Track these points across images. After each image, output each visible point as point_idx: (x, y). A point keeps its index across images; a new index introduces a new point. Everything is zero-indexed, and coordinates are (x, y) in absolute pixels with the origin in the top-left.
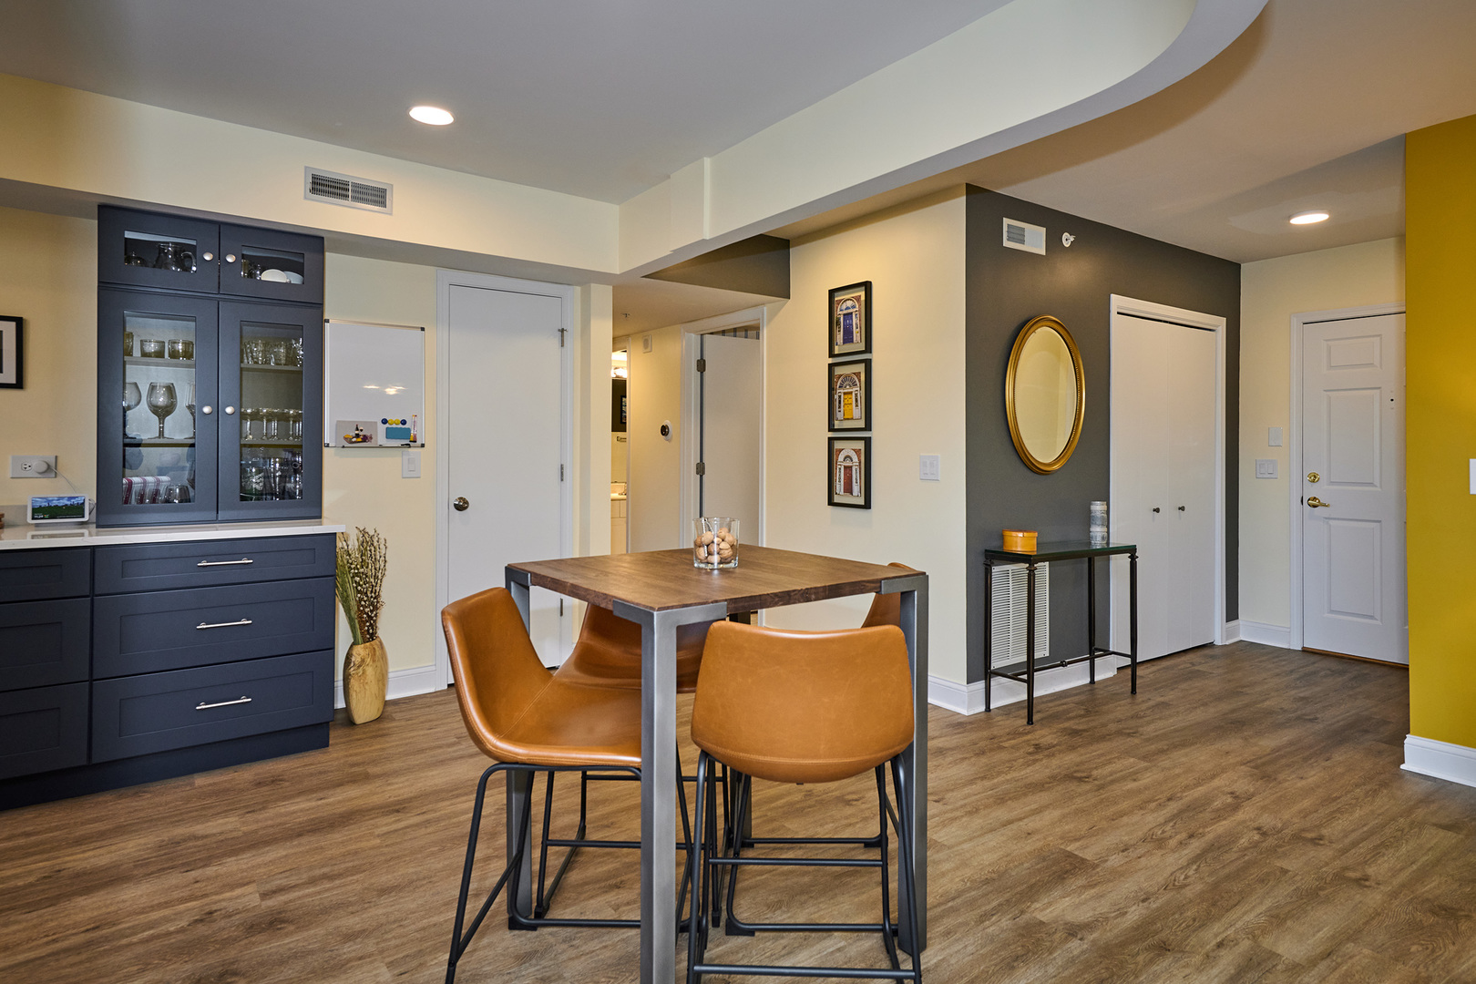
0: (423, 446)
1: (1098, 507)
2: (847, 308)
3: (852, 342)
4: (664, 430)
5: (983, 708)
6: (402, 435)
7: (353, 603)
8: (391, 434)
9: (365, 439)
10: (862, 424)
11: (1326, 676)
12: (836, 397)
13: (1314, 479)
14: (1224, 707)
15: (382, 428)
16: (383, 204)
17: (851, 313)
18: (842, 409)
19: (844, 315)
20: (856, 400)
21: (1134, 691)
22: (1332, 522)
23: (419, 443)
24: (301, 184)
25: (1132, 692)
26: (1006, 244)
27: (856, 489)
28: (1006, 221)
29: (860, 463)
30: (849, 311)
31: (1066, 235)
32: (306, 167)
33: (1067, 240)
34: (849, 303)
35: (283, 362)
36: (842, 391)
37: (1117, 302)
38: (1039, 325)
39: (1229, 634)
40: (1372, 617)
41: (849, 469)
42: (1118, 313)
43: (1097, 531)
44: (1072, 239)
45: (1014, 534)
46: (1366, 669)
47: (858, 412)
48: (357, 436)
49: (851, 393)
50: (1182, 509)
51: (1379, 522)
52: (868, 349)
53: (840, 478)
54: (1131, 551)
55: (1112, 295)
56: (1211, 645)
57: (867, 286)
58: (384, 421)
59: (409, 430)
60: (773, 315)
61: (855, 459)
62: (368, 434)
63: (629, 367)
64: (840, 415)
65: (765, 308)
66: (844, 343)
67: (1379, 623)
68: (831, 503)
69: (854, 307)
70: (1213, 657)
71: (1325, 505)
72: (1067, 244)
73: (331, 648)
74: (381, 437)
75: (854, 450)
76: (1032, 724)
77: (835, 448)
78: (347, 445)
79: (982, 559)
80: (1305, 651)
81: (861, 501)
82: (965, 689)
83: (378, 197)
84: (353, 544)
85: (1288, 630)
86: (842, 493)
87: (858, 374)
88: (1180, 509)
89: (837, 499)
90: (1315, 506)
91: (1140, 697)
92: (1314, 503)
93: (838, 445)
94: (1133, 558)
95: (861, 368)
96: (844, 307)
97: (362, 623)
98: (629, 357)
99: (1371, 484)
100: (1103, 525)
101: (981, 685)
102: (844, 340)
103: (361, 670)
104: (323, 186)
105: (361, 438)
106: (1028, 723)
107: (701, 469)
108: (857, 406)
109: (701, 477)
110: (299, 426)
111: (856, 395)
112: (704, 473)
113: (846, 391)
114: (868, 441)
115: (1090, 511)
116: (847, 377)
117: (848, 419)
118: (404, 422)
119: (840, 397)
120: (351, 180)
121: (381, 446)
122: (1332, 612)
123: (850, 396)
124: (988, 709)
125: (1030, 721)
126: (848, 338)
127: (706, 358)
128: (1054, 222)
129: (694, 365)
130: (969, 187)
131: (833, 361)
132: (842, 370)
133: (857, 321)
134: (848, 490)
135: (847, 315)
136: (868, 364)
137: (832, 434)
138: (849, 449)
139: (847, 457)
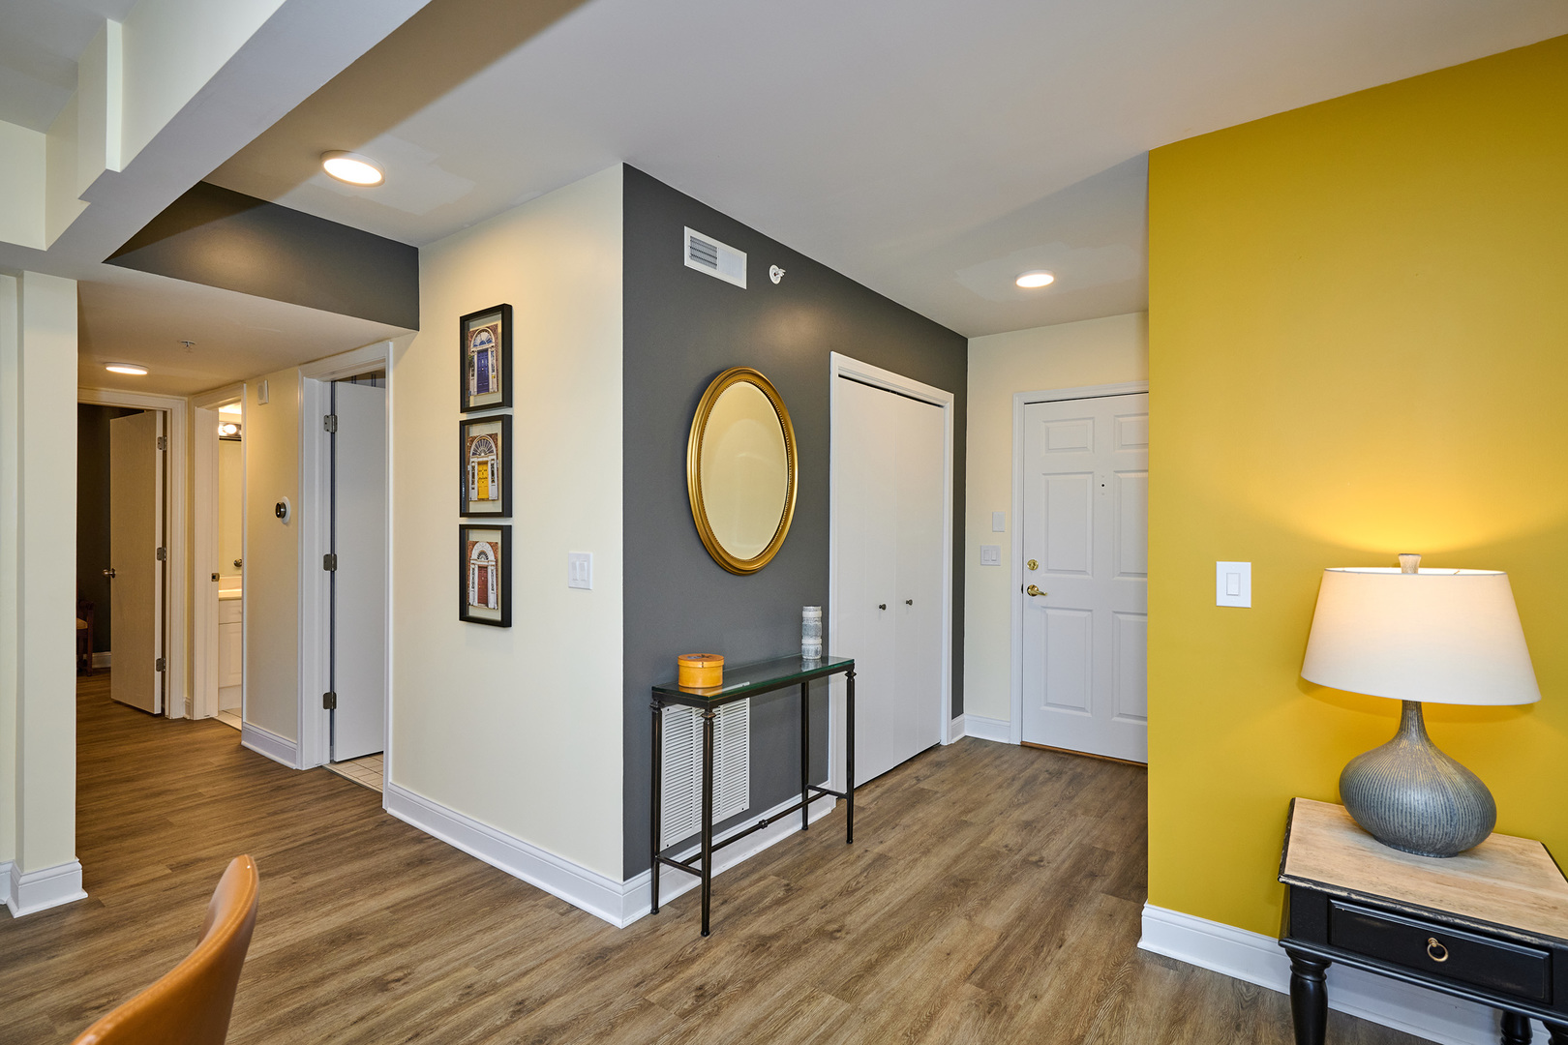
1: (811, 614)
2: (482, 343)
3: (488, 390)
4: (280, 511)
5: (648, 909)
10: (498, 508)
11: (1044, 783)
12: (470, 468)
13: (1033, 566)
14: (947, 852)
17: (486, 350)
18: (476, 486)
19: (479, 352)
20: (493, 474)
21: (850, 840)
22: (1049, 611)
25: (848, 842)
26: (689, 262)
27: (492, 597)
28: (688, 232)
29: (497, 562)
30: (484, 347)
31: (773, 269)
33: (776, 274)
34: (484, 336)
36: (476, 460)
37: (839, 362)
38: (734, 378)
39: (954, 732)
40: (1083, 709)
41: (483, 569)
42: (840, 376)
43: (811, 645)
44: (781, 273)
45: (692, 664)
46: (1078, 767)
47: (494, 490)
49: (486, 463)
50: (909, 602)
51: (1091, 611)
52: (507, 400)
53: (473, 583)
54: (848, 667)
55: (833, 353)
56: (936, 747)
57: (505, 311)
60: (400, 354)
61: (491, 557)
64: (473, 495)
65: (391, 344)
66: (478, 392)
67: (1089, 715)
68: (464, 616)
69: (489, 341)
70: (938, 765)
71: (1043, 594)
72: (776, 280)
75: (490, 543)
76: (708, 934)
77: (470, 540)
79: (648, 700)
80: (1024, 746)
81: (497, 616)
82: (620, 889)
85: (1008, 724)
86: (476, 604)
87: (494, 436)
88: (907, 602)
89: (472, 612)
90: (1033, 595)
91: (855, 844)
92: (1033, 592)
93: (473, 536)
94: (851, 676)
95: (496, 428)
96: (478, 342)
98: (243, 408)
99: (1084, 572)
100: (816, 636)
101: (646, 876)
102: (478, 387)
106: (702, 933)
107: (330, 563)
108: (493, 481)
109: (332, 573)
111: (492, 465)
112: (336, 569)
113: (480, 460)
114: (507, 531)
115: (801, 619)
116: (482, 440)
117: (483, 500)
119: (473, 468)
122: (1048, 704)
123: (485, 468)
124: (655, 910)
125: (706, 931)
126: (483, 387)
127: (337, 413)
128: (760, 249)
129: (318, 423)
130: (628, 169)
131: (465, 417)
132: (476, 431)
133: (493, 361)
134: (483, 599)
135: (483, 353)
136: (507, 422)
137: (465, 521)
138: (484, 542)
139: (482, 553)
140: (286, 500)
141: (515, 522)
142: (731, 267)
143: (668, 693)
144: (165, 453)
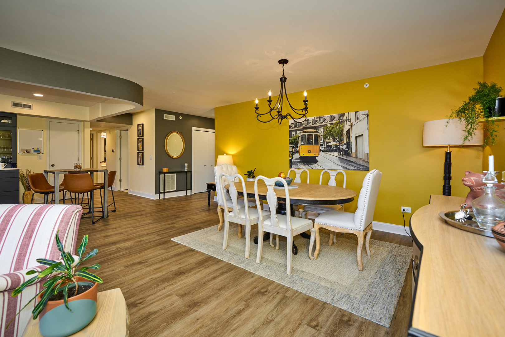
0: (43, 154)
1: (186, 164)
4: (113, 151)
6: (38, 151)
7: (25, 184)
8: (35, 151)
9: (28, 152)
15: (32, 150)
16: (31, 108)
23: (42, 153)
24: (10, 104)
26: (165, 119)
28: (165, 115)
32: (12, 101)
34: (140, 127)
35: (7, 137)
37: (193, 128)
38: (173, 133)
42: (194, 130)
43: (186, 169)
45: (164, 169)
47: (141, 148)
48: (26, 152)
52: (143, 136)
57: (143, 124)
58: (33, 149)
59: (39, 150)
60: (130, 128)
62: (29, 151)
63: (106, 135)
64: (139, 148)
68: (138, 164)
72: (180, 118)
73: (18, 190)
74: (32, 151)
78: (23, 153)
79: (158, 173)
81: (142, 164)
82: (155, 195)
83: (29, 107)
84: (25, 172)
93: (139, 154)
95: (142, 139)
97: (27, 187)
103: (26, 196)
104: (15, 105)
105: (27, 152)
107: (120, 159)
109: (121, 161)
110: (11, 150)
114: (143, 153)
118: (38, 149)
120: (22, 104)
121: (32, 154)
124: (159, 199)
126: (140, 134)
127: (122, 135)
128: (177, 114)
129: (119, 137)
130: (155, 109)
131: (138, 138)
132: (140, 140)
133: (141, 131)
134: (140, 162)
135: (140, 129)
136: (143, 139)
137: (138, 152)
138: (140, 154)
139: (140, 156)
140: (113, 149)
141: (144, 152)
142: (173, 118)
143: (161, 173)
144: (92, 141)
